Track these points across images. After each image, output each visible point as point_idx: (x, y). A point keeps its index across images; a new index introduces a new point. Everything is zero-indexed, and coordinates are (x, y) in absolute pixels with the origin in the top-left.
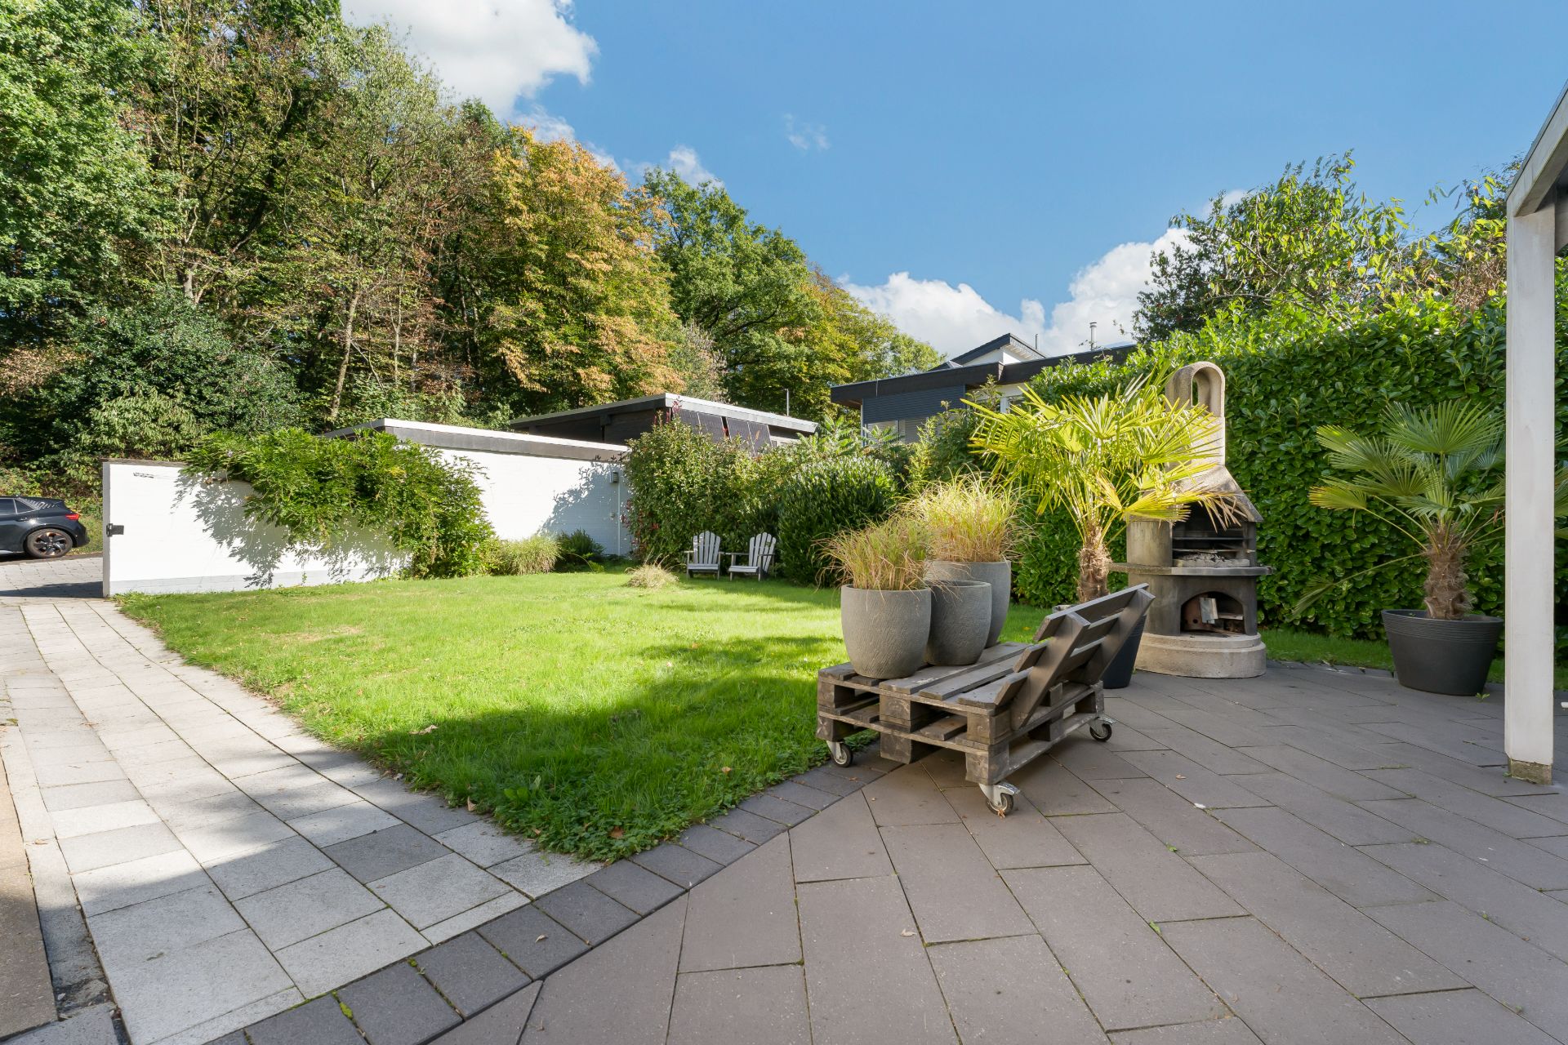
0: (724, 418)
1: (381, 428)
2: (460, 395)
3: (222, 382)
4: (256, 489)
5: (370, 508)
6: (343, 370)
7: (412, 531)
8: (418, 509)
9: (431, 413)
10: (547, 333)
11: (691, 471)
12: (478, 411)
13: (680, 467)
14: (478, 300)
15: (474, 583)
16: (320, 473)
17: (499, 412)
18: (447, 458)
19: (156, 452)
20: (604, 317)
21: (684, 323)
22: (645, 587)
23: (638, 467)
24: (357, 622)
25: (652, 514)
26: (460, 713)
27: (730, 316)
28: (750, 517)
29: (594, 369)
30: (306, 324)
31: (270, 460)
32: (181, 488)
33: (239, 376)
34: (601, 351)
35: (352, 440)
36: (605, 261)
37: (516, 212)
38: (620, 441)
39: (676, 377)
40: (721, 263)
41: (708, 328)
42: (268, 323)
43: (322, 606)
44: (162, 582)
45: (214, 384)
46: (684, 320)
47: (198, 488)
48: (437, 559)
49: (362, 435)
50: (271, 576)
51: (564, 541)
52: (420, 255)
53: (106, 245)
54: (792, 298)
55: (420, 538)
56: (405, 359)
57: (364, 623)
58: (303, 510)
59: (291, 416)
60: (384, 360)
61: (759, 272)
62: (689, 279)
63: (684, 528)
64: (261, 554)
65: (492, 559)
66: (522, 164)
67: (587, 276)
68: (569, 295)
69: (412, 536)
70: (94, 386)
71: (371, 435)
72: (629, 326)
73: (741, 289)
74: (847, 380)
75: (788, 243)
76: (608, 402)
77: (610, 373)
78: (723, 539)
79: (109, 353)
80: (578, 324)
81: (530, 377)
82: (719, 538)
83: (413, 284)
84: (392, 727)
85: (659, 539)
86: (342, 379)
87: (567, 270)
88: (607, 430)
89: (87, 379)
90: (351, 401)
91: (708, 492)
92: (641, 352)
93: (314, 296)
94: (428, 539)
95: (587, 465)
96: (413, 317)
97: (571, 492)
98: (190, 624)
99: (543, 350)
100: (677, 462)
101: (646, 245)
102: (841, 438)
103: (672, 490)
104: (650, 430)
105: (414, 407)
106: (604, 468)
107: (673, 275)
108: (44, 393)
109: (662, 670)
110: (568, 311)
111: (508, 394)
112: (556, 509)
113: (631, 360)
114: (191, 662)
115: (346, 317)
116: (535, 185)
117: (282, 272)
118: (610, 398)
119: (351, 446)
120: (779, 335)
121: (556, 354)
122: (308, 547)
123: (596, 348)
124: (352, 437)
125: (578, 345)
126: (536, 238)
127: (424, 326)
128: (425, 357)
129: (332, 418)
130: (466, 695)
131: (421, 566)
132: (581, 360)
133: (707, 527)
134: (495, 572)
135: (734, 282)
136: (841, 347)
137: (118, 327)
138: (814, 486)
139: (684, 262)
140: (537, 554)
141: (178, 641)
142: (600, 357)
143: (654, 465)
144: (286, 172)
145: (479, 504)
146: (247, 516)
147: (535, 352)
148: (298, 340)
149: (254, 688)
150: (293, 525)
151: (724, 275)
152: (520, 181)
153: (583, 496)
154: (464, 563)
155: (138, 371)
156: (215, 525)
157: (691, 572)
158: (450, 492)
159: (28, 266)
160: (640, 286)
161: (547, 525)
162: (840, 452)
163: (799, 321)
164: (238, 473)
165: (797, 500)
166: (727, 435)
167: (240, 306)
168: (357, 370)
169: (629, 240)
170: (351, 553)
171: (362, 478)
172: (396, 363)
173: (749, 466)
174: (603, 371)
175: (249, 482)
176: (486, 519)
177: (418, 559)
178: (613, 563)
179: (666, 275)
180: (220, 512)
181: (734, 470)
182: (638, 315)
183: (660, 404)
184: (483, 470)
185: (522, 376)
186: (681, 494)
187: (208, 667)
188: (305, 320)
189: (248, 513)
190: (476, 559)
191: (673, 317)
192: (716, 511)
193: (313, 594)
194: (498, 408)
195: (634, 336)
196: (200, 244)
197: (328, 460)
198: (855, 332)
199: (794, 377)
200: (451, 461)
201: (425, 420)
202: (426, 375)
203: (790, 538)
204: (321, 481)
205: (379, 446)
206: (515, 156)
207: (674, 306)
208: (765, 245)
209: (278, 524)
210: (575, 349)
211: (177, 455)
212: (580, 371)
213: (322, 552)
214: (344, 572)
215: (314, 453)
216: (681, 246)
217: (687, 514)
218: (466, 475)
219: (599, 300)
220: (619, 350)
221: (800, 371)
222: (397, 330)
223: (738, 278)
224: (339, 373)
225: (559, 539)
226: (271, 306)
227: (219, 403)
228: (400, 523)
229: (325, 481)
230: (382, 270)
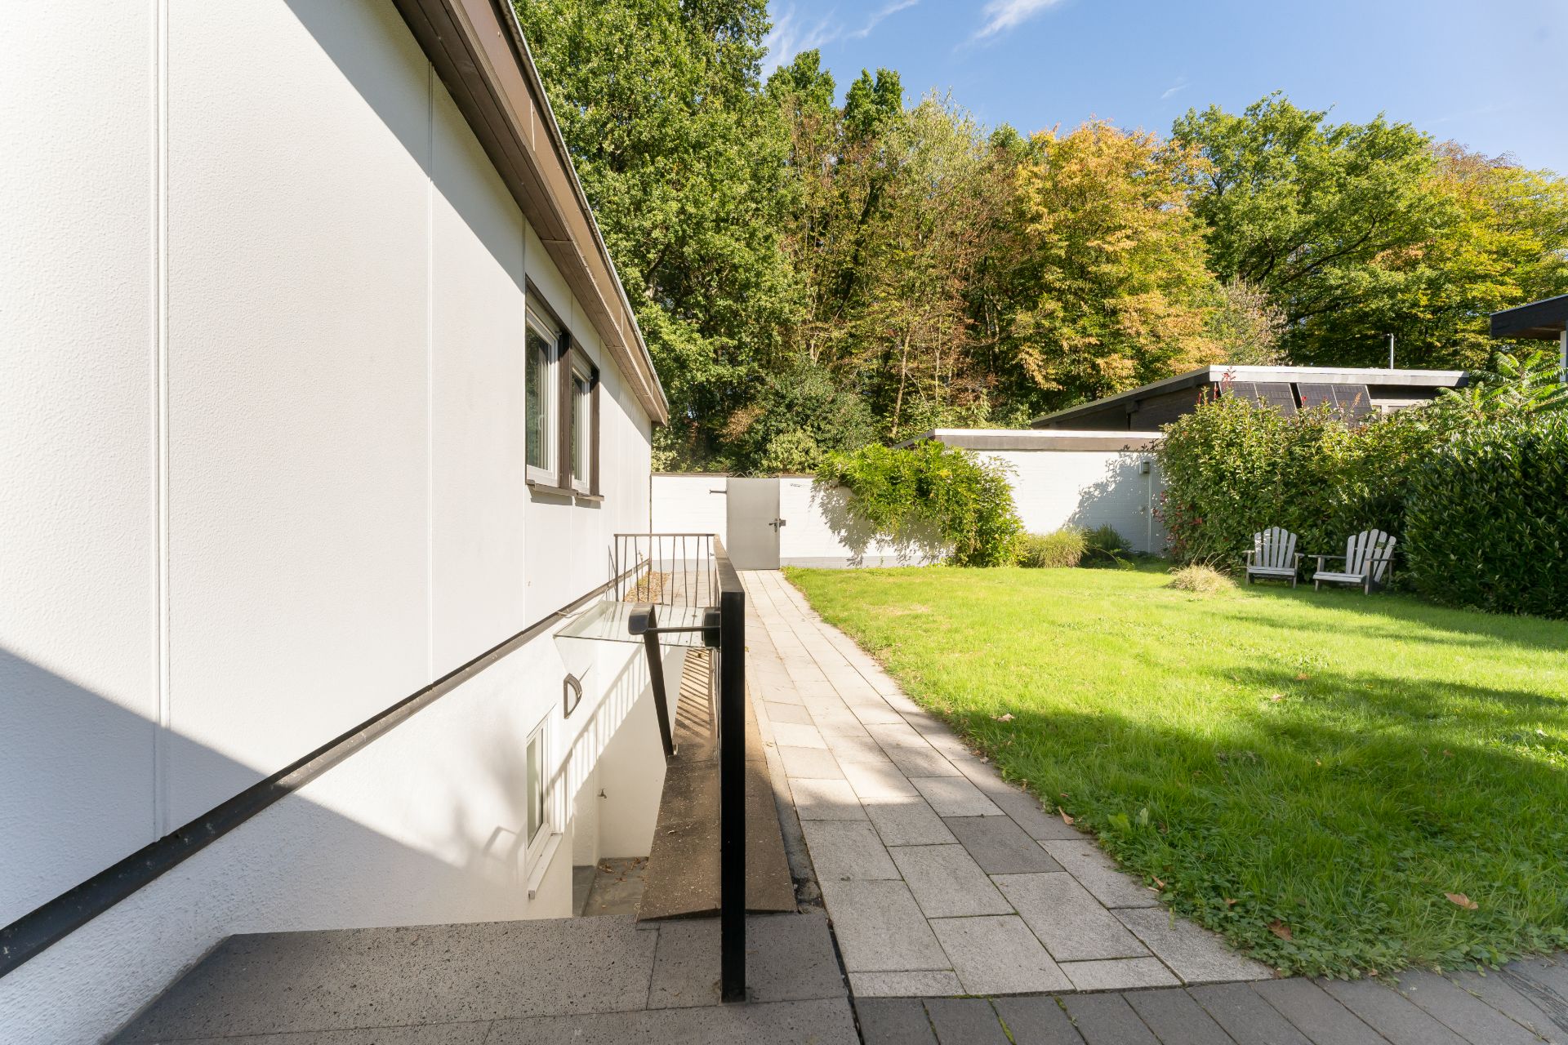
0: (1294, 386)
1: (932, 438)
2: (986, 403)
3: (830, 416)
4: (854, 492)
5: (926, 505)
6: (900, 396)
7: (956, 525)
8: (960, 506)
9: (963, 421)
10: (1065, 330)
11: (1250, 454)
12: (1001, 415)
13: (1234, 450)
14: (1000, 313)
15: (1006, 573)
16: (892, 478)
17: (1019, 413)
18: (983, 459)
19: (797, 470)
20: (1127, 298)
21: (1224, 284)
22: (1194, 590)
23: (1175, 453)
24: (925, 602)
25: (1194, 506)
26: (1031, 706)
27: (1291, 258)
28: (1348, 508)
29: (1115, 356)
30: (875, 364)
31: (862, 470)
32: (813, 494)
33: (839, 409)
34: (1121, 335)
35: (912, 449)
36: (1128, 237)
37: (1037, 218)
38: (1153, 427)
39: (1215, 348)
40: (1279, 195)
41: (1258, 281)
42: (855, 367)
43: (900, 586)
44: (804, 559)
45: (825, 418)
46: (1224, 279)
47: (822, 493)
48: (975, 550)
49: (919, 445)
50: (862, 558)
51: (1091, 537)
52: (955, 285)
53: (775, 333)
54: (1402, 206)
55: (962, 531)
56: (943, 379)
57: (931, 603)
58: (883, 508)
59: (868, 436)
60: (927, 381)
61: (1342, 187)
62: (1230, 229)
63: (1239, 523)
64: (856, 541)
65: (1023, 554)
66: (1042, 169)
67: (1108, 261)
68: (1087, 286)
69: (956, 530)
70: (768, 428)
71: (926, 444)
72: (1156, 301)
73: (1312, 218)
74: (1513, 301)
75: (1395, 132)
76: (1131, 388)
77: (1132, 358)
78: (1300, 537)
79: (774, 406)
80: (1097, 313)
81: (1046, 378)
82: (1294, 537)
83: (950, 311)
84: (973, 708)
85: (1203, 535)
86: (899, 402)
87: (1085, 260)
88: (1133, 417)
89: (765, 425)
90: (906, 419)
91: (1277, 478)
92: (1169, 328)
93: (881, 339)
94: (968, 532)
95: (1115, 456)
96: (949, 340)
97: (1097, 486)
98: (821, 592)
99: (1061, 347)
100: (1230, 444)
101: (1177, 205)
102: (1534, 384)
103: (1222, 478)
104: (1192, 411)
105: (950, 418)
106: (1134, 459)
107: (1210, 231)
108: (746, 436)
109: (1268, 703)
110: (1086, 303)
111: (1026, 396)
112: (1081, 504)
113: (1158, 338)
114: (826, 620)
115: (902, 352)
116: (1055, 185)
117: (864, 325)
118: (1131, 384)
119: (912, 454)
120: (1376, 265)
121: (1074, 350)
122: (884, 537)
123: (1117, 334)
124: (912, 447)
125: (1097, 335)
126: (1056, 237)
127: (958, 347)
128: (960, 374)
129: (892, 435)
130: (1032, 687)
131: (962, 555)
132: (1101, 350)
133: (1273, 522)
134: (1023, 564)
135: (1300, 212)
136: (1503, 253)
137: (778, 387)
138: (1482, 462)
139: (1226, 209)
140: (1063, 548)
141: (817, 604)
142: (1122, 342)
143: (1198, 451)
144: (866, 248)
145: (1009, 500)
146: (849, 513)
147: (1053, 350)
148: (870, 377)
149: (866, 648)
150: (876, 519)
151: (1283, 209)
152: (1040, 186)
153: (1110, 489)
154: (997, 555)
155: (788, 415)
156: (831, 520)
157: (1252, 577)
158: (985, 490)
159: (740, 359)
160: (1170, 255)
161: (1072, 520)
162: (1532, 404)
163: (1415, 234)
164: (845, 481)
165: (1445, 482)
166: (1299, 405)
167: (838, 359)
168: (909, 394)
169: (1156, 206)
170: (912, 542)
171: (920, 481)
172: (937, 383)
173: (1346, 441)
174: (1124, 357)
175: (850, 487)
176: (1016, 514)
177: (960, 550)
178: (1143, 560)
179: (1201, 232)
180: (833, 510)
181: (1320, 448)
182: (1166, 287)
183: (1202, 379)
184: (1014, 468)
185: (1039, 378)
186: (1235, 482)
187: (835, 625)
188: (875, 361)
189: (849, 511)
190: (1007, 551)
191: (1208, 277)
192: (1290, 502)
193: (890, 575)
194: (1018, 410)
195: (1161, 310)
196: (818, 319)
197: (897, 467)
198: (1533, 225)
199: (1400, 316)
200: (987, 461)
201: (957, 427)
202: (958, 390)
203: (1427, 537)
204: (893, 484)
205: (932, 452)
206: (1036, 164)
207: (1210, 266)
208: (1353, 148)
209: (866, 519)
210: (1093, 340)
211: (807, 470)
212: (1100, 361)
213: (893, 541)
214: (907, 558)
215: (888, 463)
216: (1220, 193)
217: (1244, 506)
218: (1000, 474)
219: (1121, 281)
220: (1143, 330)
221: (1415, 304)
222: (938, 354)
223: (1306, 207)
224: (897, 398)
225: (1085, 534)
226: (857, 354)
227: (829, 431)
228: (947, 518)
229: (896, 484)
230: (927, 307)
